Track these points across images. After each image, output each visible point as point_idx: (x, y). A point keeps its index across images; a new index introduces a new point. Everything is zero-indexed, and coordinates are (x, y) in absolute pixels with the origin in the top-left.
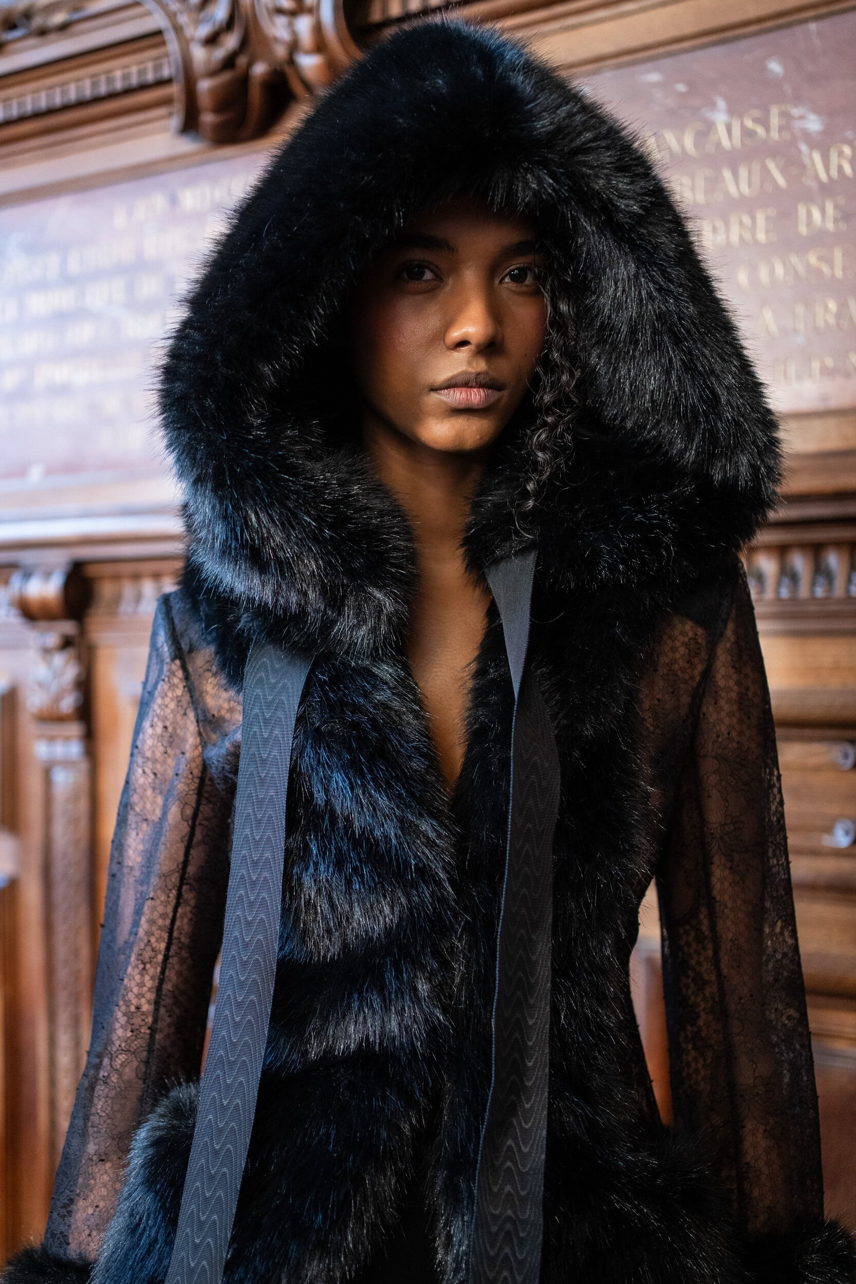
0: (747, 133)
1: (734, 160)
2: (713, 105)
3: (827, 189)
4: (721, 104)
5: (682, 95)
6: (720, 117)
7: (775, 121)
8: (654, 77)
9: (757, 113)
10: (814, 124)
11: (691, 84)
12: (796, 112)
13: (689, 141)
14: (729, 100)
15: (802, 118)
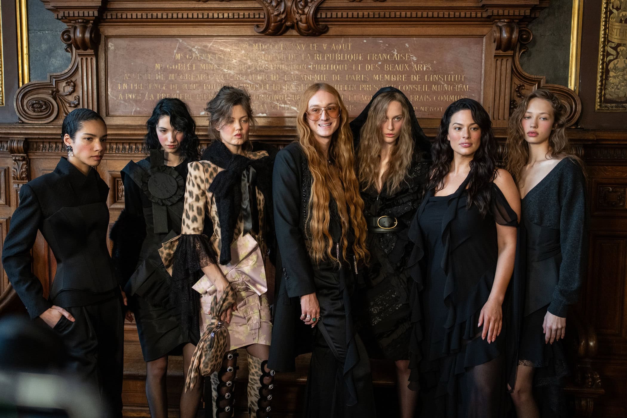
0: (401, 58)
1: (398, 63)
2: (394, 50)
3: (417, 72)
4: (396, 51)
5: (387, 46)
6: (395, 53)
7: (407, 56)
8: (381, 42)
9: (403, 54)
10: (415, 59)
11: (389, 45)
12: (411, 55)
13: (388, 57)
14: (397, 50)
15: (412, 57)
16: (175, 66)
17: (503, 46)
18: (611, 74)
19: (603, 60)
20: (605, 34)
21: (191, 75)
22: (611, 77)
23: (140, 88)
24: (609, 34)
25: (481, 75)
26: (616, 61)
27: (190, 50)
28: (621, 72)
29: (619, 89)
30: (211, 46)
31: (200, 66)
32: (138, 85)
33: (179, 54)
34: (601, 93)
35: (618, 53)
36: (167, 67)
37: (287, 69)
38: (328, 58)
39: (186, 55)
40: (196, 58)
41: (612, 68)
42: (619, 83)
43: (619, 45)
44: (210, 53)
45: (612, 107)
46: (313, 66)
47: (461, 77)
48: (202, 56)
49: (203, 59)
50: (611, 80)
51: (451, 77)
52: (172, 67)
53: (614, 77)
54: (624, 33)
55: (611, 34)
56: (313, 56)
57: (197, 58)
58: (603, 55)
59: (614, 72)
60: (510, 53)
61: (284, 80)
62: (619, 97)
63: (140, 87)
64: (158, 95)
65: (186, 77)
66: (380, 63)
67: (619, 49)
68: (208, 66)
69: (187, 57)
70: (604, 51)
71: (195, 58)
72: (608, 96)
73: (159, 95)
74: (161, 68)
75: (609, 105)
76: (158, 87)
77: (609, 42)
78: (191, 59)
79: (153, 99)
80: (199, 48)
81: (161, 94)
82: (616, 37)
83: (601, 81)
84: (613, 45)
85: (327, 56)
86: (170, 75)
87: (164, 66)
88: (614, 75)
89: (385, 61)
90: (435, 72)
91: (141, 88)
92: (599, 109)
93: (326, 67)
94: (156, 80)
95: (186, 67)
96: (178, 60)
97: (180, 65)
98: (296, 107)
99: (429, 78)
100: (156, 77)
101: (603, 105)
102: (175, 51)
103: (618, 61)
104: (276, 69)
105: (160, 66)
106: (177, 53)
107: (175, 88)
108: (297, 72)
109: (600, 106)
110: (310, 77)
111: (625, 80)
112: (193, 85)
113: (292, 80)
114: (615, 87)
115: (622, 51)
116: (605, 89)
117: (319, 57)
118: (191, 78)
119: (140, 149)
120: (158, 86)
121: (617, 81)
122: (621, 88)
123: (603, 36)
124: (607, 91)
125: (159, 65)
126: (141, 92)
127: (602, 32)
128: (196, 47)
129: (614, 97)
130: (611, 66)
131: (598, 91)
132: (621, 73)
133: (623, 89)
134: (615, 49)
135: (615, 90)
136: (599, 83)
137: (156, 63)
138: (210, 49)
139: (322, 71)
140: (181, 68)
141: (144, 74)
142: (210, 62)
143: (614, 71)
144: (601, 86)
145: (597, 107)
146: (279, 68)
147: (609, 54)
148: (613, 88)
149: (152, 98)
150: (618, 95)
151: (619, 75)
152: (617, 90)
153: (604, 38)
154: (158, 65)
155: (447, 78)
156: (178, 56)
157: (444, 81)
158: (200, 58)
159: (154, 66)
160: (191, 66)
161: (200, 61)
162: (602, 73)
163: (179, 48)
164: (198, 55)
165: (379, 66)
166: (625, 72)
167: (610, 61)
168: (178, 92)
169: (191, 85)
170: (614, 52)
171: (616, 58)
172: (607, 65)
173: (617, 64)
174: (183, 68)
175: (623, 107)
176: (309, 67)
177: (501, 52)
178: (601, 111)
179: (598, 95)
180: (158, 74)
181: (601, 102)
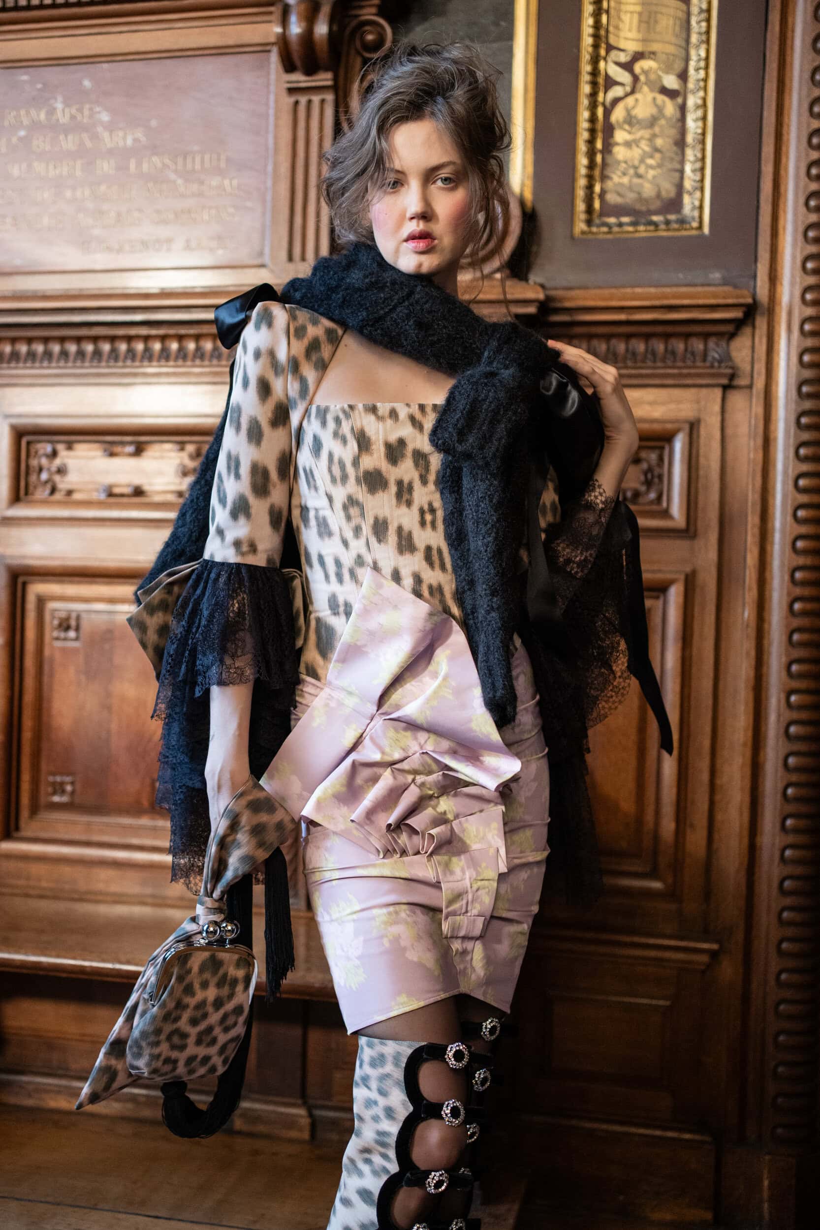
0: (73, 117)
1: (66, 130)
2: (56, 99)
3: (111, 152)
4: (60, 99)
5: (39, 90)
6: (59, 106)
7: (86, 112)
8: (25, 78)
9: (77, 106)
10: (105, 117)
11: (44, 84)
12: (98, 109)
13: (43, 116)
14: (64, 97)
15: (99, 112)
17: (297, 60)
18: (620, 136)
19: (593, 95)
20: (597, 25)
22: (617, 144)
24: (611, 29)
25: (267, 149)
26: (630, 100)
28: (646, 128)
29: (639, 176)
34: (590, 187)
35: (636, 79)
41: (621, 119)
42: (642, 161)
43: (638, 56)
45: (620, 225)
47: (219, 160)
50: (620, 152)
51: (194, 159)
53: (628, 144)
54: (652, 21)
55: (617, 28)
58: (594, 84)
59: (625, 130)
60: (325, 78)
62: (641, 199)
66: (22, 133)
67: (638, 67)
70: (595, 73)
72: (611, 198)
75: (612, 220)
77: (610, 48)
82: (630, 35)
83: (591, 154)
84: (623, 58)
88: (628, 137)
89: (35, 126)
90: (154, 149)
92: (583, 233)
99: (139, 164)
101: (597, 221)
103: (637, 100)
109: (589, 222)
111: (657, 150)
114: (632, 171)
115: (645, 72)
116: (604, 178)
121: (636, 153)
122: (647, 172)
123: (591, 31)
124: (609, 184)
127: (588, 22)
129: (631, 197)
130: (618, 114)
131: (582, 182)
132: (646, 133)
133: (654, 177)
134: (628, 66)
135: (630, 181)
136: (583, 161)
143: (627, 127)
144: (591, 166)
145: (580, 226)
147: (610, 83)
148: (624, 174)
150: (639, 193)
151: (642, 138)
152: (636, 181)
153: (596, 36)
155: (185, 165)
157: (176, 171)
162: (592, 131)
165: (21, 139)
166: (657, 129)
167: (616, 101)
170: (623, 76)
171: (633, 92)
172: (608, 113)
173: (634, 108)
175: (651, 223)
177: (299, 78)
178: (590, 236)
179: (580, 193)
181: (590, 210)
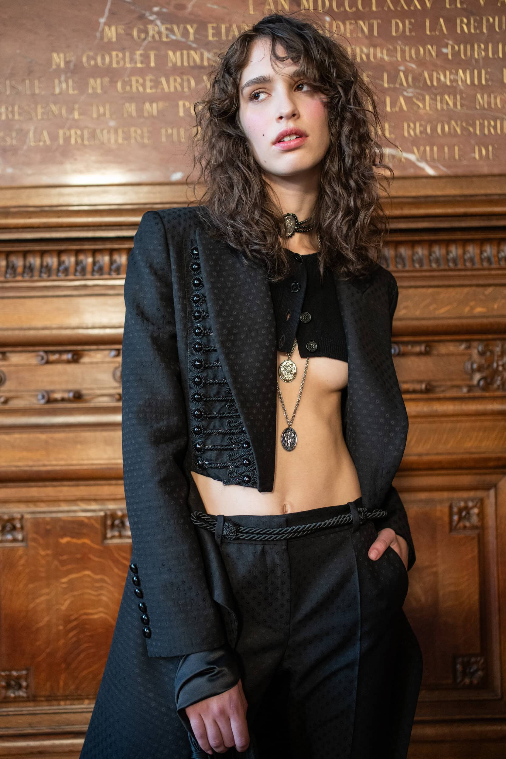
16: (103, 59)
21: (144, 80)
23: (13, 115)
27: (142, 17)
30: (194, 6)
31: (167, 56)
32: (7, 109)
33: (113, 28)
36: (81, 62)
37: (386, 58)
38: (491, 27)
39: (131, 28)
40: (157, 37)
44: (191, 22)
46: (453, 48)
48: (172, 31)
49: (174, 38)
52: (95, 60)
56: (451, 23)
57: (160, 37)
61: (382, 86)
63: (13, 112)
64: (61, 132)
65: (131, 86)
68: (188, 57)
69: (135, 33)
71: (153, 37)
73: (65, 134)
74: (67, 63)
76: (61, 114)
78: (145, 39)
79: (48, 142)
80: (164, 10)
81: (69, 129)
85: (488, 20)
86: (92, 81)
87: (73, 59)
91: (17, 117)
93: (486, 50)
94: (54, 95)
95: (132, 60)
96: (110, 42)
97: (117, 56)
98: (413, 152)
100: (54, 87)
102: (102, 20)
104: (361, 58)
105: (65, 58)
106: (108, 24)
107: (104, 114)
108: (414, 66)
110: (445, 76)
112: (151, 106)
113: (401, 84)
117: (468, 25)
118: (144, 87)
119: (20, 270)
120: (60, 109)
125: (62, 55)
126: (17, 126)
128: (156, 9)
137: (54, 51)
138: (191, 13)
139: (477, 60)
140: (118, 63)
141: (23, 80)
142: (194, 45)
146: (368, 56)
149: (45, 142)
154: (59, 57)
156: (111, 33)
158: (167, 37)
159: (49, 61)
160: (146, 58)
161: (166, 43)
163: (112, 13)
164: (163, 29)
168: (112, 124)
169: (147, 105)
174: (125, 63)
176: (445, 50)
180: (60, 82)
